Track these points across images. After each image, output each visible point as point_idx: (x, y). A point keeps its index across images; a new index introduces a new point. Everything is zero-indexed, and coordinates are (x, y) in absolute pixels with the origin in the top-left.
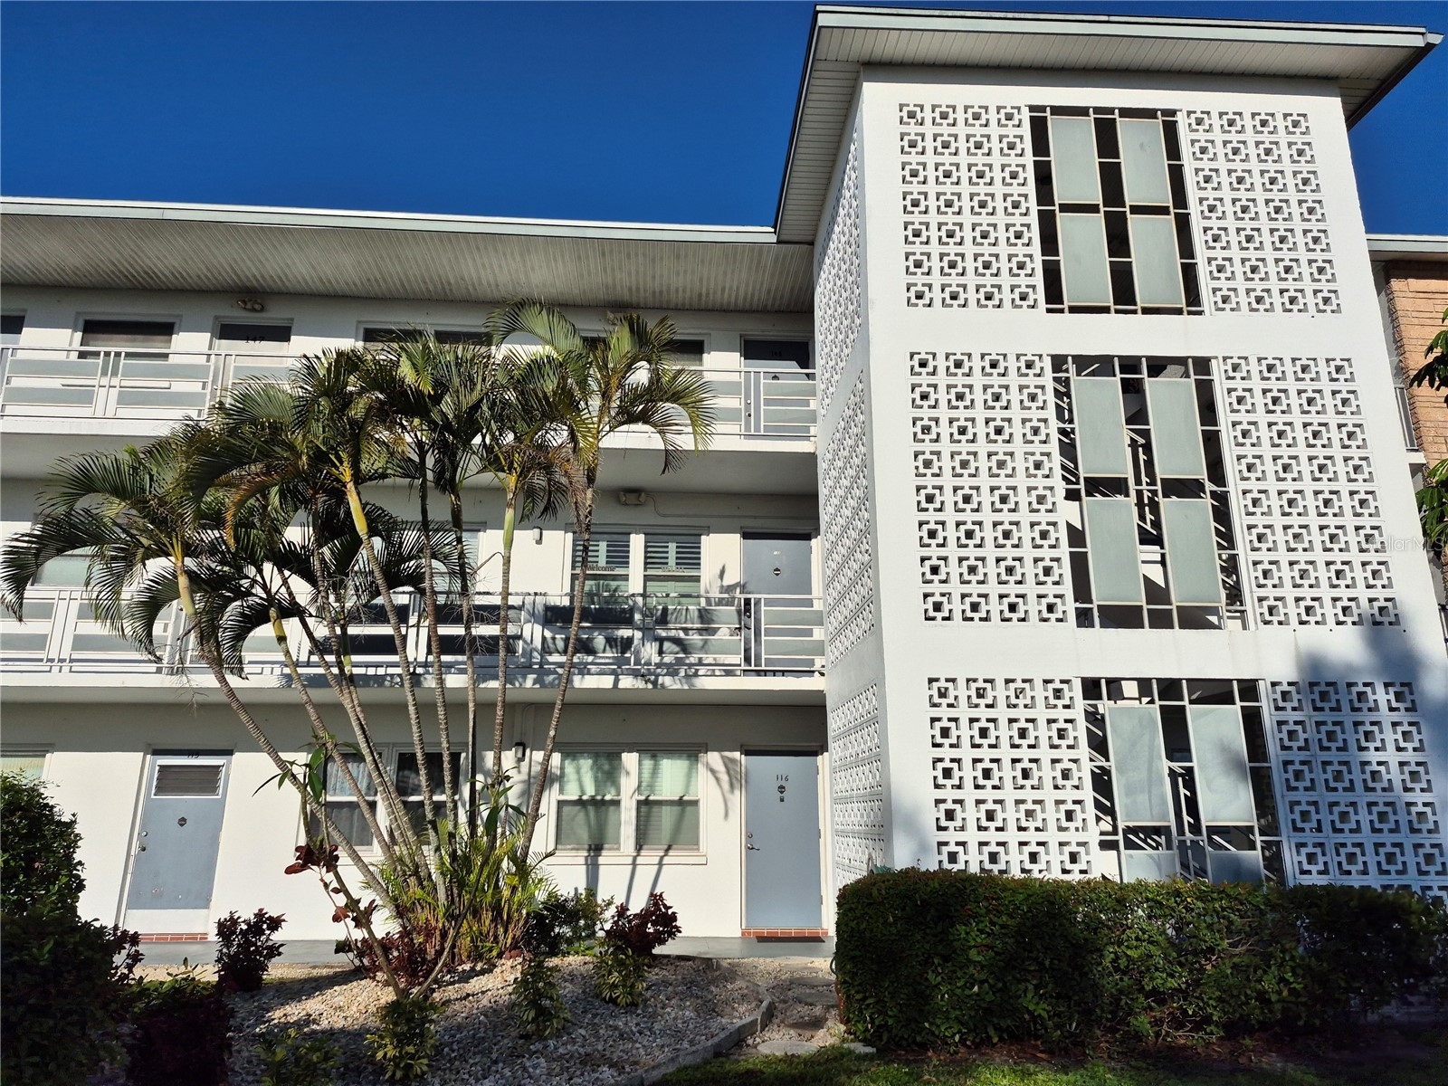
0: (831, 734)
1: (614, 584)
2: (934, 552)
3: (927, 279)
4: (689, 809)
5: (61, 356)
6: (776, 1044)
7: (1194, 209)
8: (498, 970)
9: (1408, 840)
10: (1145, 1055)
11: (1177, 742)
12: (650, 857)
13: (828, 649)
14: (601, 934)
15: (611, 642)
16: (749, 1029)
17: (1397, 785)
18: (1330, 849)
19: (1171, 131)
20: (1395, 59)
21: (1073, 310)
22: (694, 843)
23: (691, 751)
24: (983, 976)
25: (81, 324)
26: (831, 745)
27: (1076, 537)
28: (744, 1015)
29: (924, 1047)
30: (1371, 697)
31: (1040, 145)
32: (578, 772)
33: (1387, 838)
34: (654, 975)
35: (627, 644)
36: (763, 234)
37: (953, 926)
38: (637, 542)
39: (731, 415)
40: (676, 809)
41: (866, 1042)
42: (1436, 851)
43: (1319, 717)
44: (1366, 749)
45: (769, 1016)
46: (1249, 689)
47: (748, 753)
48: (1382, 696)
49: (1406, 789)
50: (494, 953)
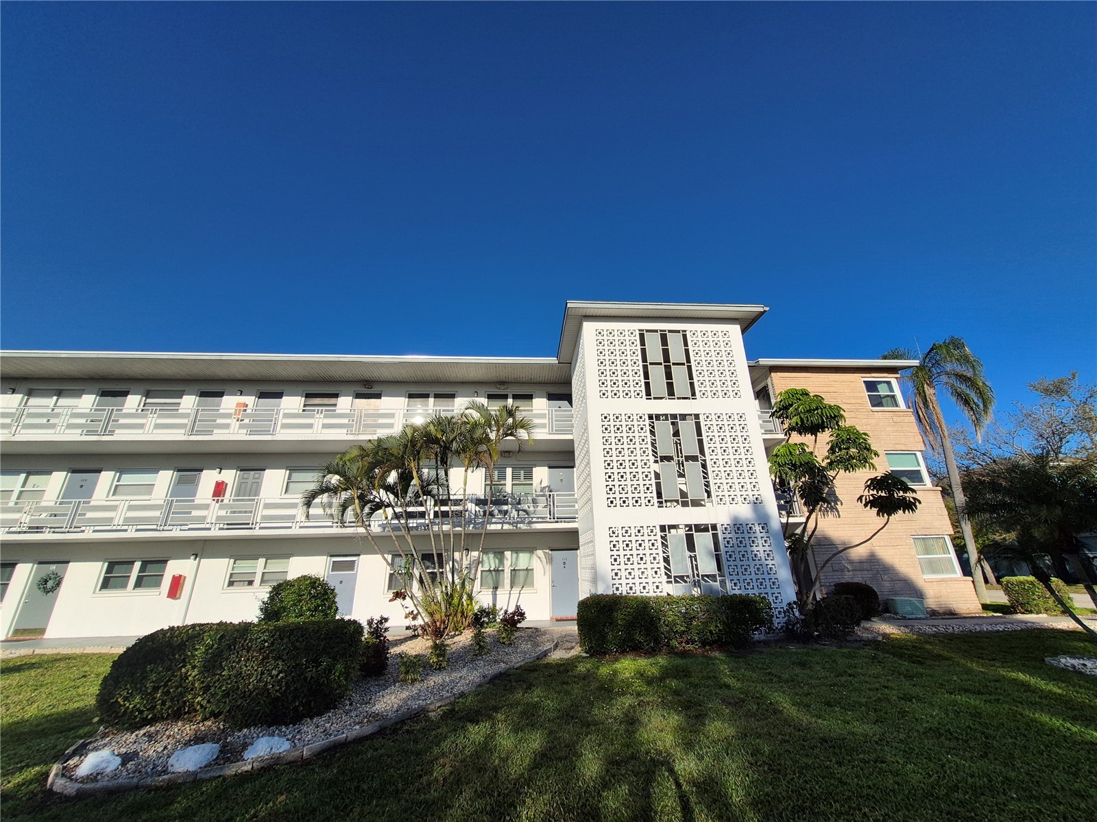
0: (580, 544)
1: (501, 487)
2: (610, 483)
3: (606, 389)
4: (530, 572)
5: (296, 411)
6: (557, 655)
7: (693, 364)
8: (463, 634)
9: (767, 576)
10: (676, 653)
11: (691, 546)
12: (516, 590)
13: (579, 512)
14: (498, 620)
15: (500, 511)
16: (549, 651)
17: (763, 559)
18: (741, 581)
19: (685, 337)
20: (754, 315)
21: (655, 398)
22: (532, 585)
23: (531, 550)
24: (622, 629)
25: (304, 395)
26: (581, 548)
27: (657, 476)
28: (548, 646)
29: (605, 653)
30: (754, 529)
31: (643, 343)
32: (489, 559)
33: (760, 576)
34: (517, 634)
35: (506, 512)
36: (553, 360)
37: (612, 613)
38: (509, 471)
39: (543, 426)
40: (525, 572)
41: (586, 653)
42: (776, 580)
43: (737, 536)
44: (752, 546)
45: (556, 646)
46: (714, 527)
47: (551, 550)
48: (757, 528)
49: (766, 560)
50: (462, 628)
